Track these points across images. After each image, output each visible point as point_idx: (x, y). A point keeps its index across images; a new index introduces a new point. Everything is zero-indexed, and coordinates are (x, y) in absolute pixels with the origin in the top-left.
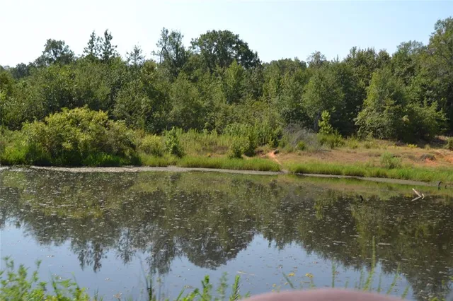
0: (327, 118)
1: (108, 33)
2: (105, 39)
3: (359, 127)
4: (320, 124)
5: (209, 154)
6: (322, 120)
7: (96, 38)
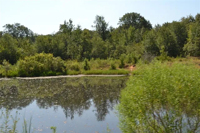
0: (163, 48)
1: (71, 20)
2: (69, 23)
3: (185, 51)
4: (160, 52)
5: (102, 68)
6: (161, 50)
7: (66, 22)
